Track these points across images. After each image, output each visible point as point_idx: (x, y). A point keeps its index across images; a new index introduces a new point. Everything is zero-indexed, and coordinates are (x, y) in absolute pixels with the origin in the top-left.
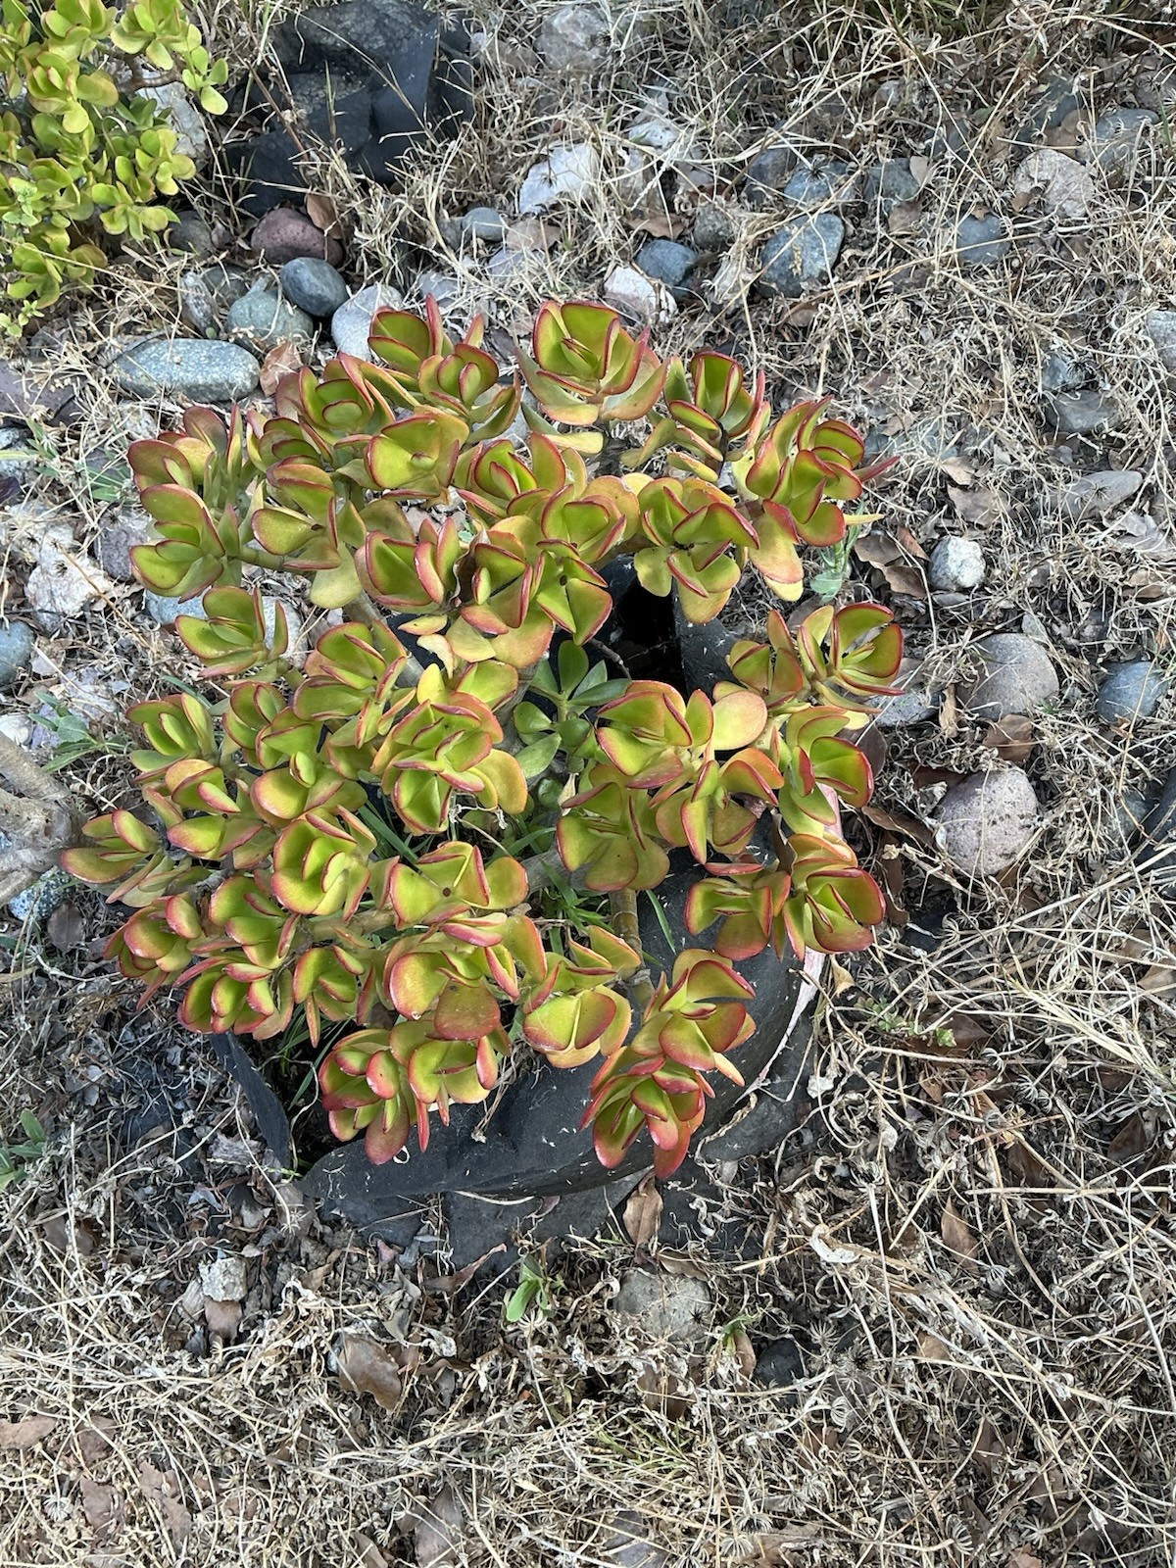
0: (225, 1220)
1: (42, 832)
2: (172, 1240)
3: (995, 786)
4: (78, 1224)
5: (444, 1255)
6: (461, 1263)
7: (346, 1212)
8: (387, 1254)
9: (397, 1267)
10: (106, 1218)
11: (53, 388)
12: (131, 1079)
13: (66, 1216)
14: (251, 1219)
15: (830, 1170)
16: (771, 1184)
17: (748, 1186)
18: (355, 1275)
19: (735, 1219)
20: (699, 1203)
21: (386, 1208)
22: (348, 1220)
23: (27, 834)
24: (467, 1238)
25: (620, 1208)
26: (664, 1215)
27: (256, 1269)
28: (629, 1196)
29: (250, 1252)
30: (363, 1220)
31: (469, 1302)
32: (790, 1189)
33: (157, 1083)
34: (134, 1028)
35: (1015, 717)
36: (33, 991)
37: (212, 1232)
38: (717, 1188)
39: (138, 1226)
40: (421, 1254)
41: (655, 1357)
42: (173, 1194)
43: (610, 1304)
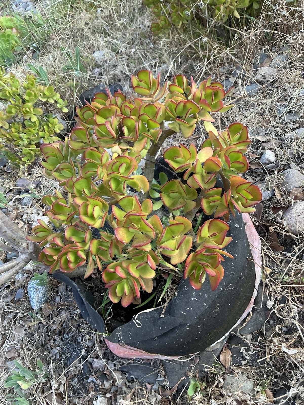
0: (99, 386)
1: (26, 248)
2: (85, 395)
3: (296, 206)
4: (56, 395)
5: (167, 384)
6: (172, 385)
7: (135, 376)
8: (149, 386)
9: (153, 391)
10: (64, 391)
11: (35, 181)
12: (68, 349)
13: (52, 392)
14: (107, 384)
15: (281, 329)
16: (264, 338)
17: (257, 341)
18: (140, 396)
19: (255, 352)
20: (243, 350)
21: (146, 372)
22: (136, 379)
23: (22, 249)
24: (173, 377)
25: (219, 357)
26: (232, 356)
27: (111, 401)
28: (220, 353)
29: (108, 395)
30: (140, 377)
31: (177, 398)
32: (270, 338)
33: (75, 348)
34: (68, 334)
35: (296, 189)
36: (39, 328)
37: (96, 390)
38: (247, 343)
39: (74, 392)
40: (159, 385)
41: (238, 395)
42: (83, 381)
43: (222, 387)
